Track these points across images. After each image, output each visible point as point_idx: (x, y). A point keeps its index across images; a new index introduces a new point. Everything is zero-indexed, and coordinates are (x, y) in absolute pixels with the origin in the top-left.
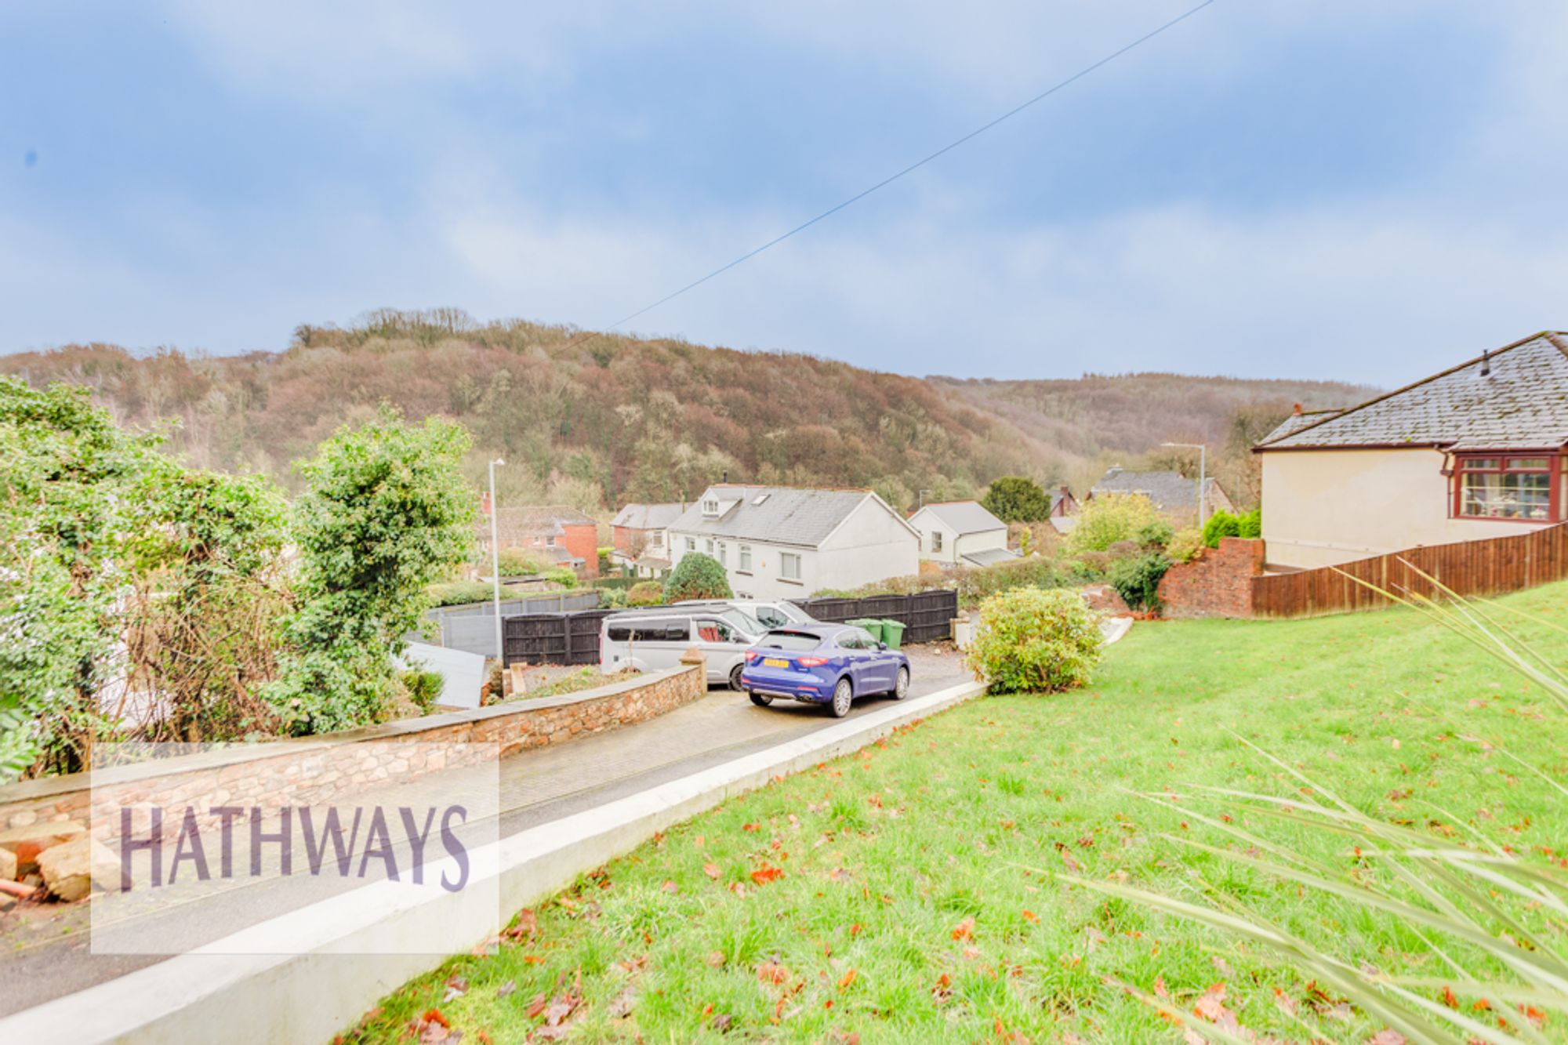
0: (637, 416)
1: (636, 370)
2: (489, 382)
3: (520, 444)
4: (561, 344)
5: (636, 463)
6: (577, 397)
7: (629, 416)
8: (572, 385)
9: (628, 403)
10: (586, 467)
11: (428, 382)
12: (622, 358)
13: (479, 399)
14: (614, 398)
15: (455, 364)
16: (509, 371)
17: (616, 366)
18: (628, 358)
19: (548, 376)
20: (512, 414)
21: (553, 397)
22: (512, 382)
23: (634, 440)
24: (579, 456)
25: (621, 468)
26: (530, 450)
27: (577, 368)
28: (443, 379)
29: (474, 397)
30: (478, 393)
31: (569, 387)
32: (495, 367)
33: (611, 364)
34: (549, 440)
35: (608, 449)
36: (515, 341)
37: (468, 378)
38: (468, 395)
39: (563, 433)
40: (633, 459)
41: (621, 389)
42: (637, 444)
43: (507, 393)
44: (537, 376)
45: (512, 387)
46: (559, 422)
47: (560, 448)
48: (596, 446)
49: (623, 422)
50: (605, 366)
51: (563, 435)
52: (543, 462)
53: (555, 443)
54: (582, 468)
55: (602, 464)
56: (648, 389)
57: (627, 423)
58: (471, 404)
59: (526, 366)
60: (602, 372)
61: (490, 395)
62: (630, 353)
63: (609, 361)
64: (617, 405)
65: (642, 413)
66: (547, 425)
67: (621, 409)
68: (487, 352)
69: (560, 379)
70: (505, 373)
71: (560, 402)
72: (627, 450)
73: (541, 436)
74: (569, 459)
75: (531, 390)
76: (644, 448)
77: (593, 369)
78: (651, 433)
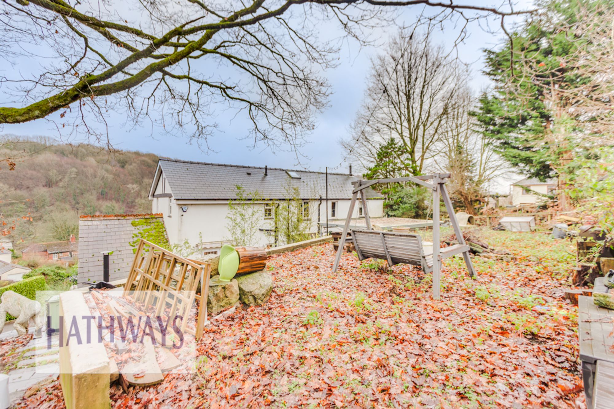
0: (137, 189)
1: (137, 169)
2: (66, 173)
3: (81, 200)
4: (103, 156)
5: (136, 208)
6: (109, 180)
7: (133, 188)
8: (107, 175)
9: (133, 184)
10: (113, 210)
11: (34, 173)
12: (131, 164)
13: (60, 180)
14: (127, 181)
15: (49, 164)
16: (76, 168)
17: (128, 167)
18: (134, 164)
19: (95, 171)
20: (77, 187)
21: (97, 180)
22: (77, 174)
23: (135, 198)
24: (109, 205)
25: (129, 209)
26: (86, 203)
27: (109, 167)
28: (42, 171)
29: (58, 179)
30: (60, 178)
31: (106, 176)
32: (69, 166)
33: (126, 167)
34: (95, 199)
35: (123, 202)
36: (79, 153)
37: (55, 171)
38: (54, 179)
39: (102, 194)
40: (135, 206)
41: (130, 177)
42: (136, 201)
43: (75, 178)
44: (90, 171)
45: (77, 175)
46: (100, 191)
47: (100, 202)
48: (117, 201)
49: (130, 191)
50: (123, 167)
51: (103, 196)
52: (92, 208)
53: (98, 199)
54: (111, 210)
55: (120, 208)
56: (143, 177)
57: (132, 191)
58: (57, 182)
59: (85, 167)
60: (121, 170)
61: (66, 179)
62: (135, 162)
63: (125, 165)
64: (128, 184)
65: (139, 188)
66: (94, 192)
67: (130, 186)
68: (65, 158)
69: (101, 173)
70: (74, 170)
71: (101, 182)
72: (132, 202)
73: (92, 197)
74: (104, 207)
75: (87, 177)
76: (139, 202)
77: (117, 169)
78: (143, 196)
